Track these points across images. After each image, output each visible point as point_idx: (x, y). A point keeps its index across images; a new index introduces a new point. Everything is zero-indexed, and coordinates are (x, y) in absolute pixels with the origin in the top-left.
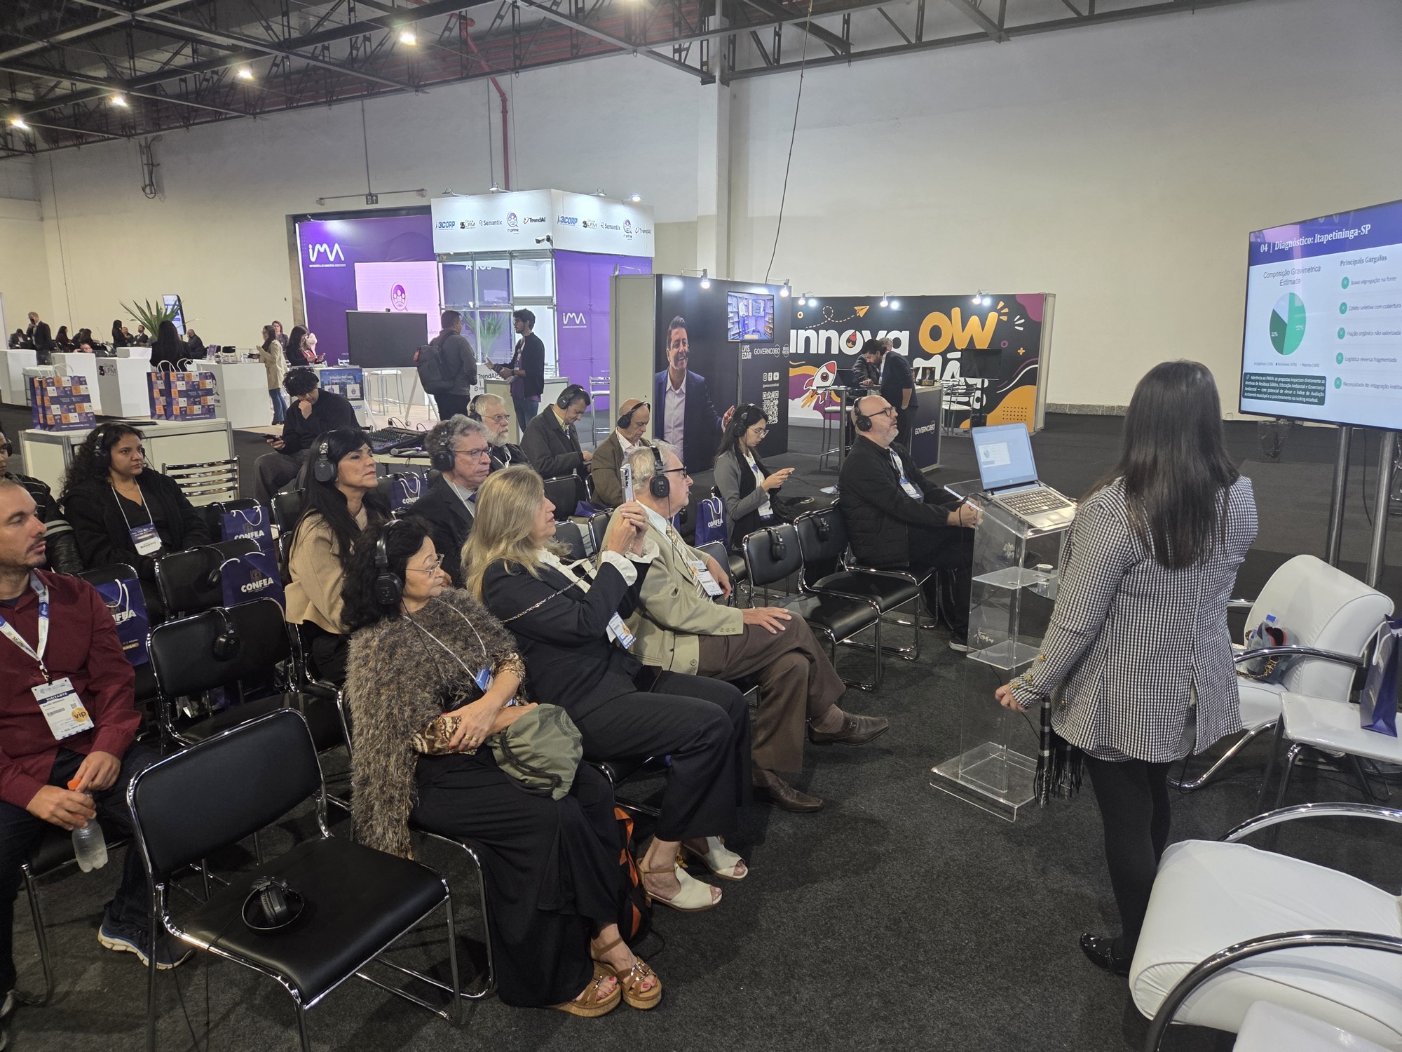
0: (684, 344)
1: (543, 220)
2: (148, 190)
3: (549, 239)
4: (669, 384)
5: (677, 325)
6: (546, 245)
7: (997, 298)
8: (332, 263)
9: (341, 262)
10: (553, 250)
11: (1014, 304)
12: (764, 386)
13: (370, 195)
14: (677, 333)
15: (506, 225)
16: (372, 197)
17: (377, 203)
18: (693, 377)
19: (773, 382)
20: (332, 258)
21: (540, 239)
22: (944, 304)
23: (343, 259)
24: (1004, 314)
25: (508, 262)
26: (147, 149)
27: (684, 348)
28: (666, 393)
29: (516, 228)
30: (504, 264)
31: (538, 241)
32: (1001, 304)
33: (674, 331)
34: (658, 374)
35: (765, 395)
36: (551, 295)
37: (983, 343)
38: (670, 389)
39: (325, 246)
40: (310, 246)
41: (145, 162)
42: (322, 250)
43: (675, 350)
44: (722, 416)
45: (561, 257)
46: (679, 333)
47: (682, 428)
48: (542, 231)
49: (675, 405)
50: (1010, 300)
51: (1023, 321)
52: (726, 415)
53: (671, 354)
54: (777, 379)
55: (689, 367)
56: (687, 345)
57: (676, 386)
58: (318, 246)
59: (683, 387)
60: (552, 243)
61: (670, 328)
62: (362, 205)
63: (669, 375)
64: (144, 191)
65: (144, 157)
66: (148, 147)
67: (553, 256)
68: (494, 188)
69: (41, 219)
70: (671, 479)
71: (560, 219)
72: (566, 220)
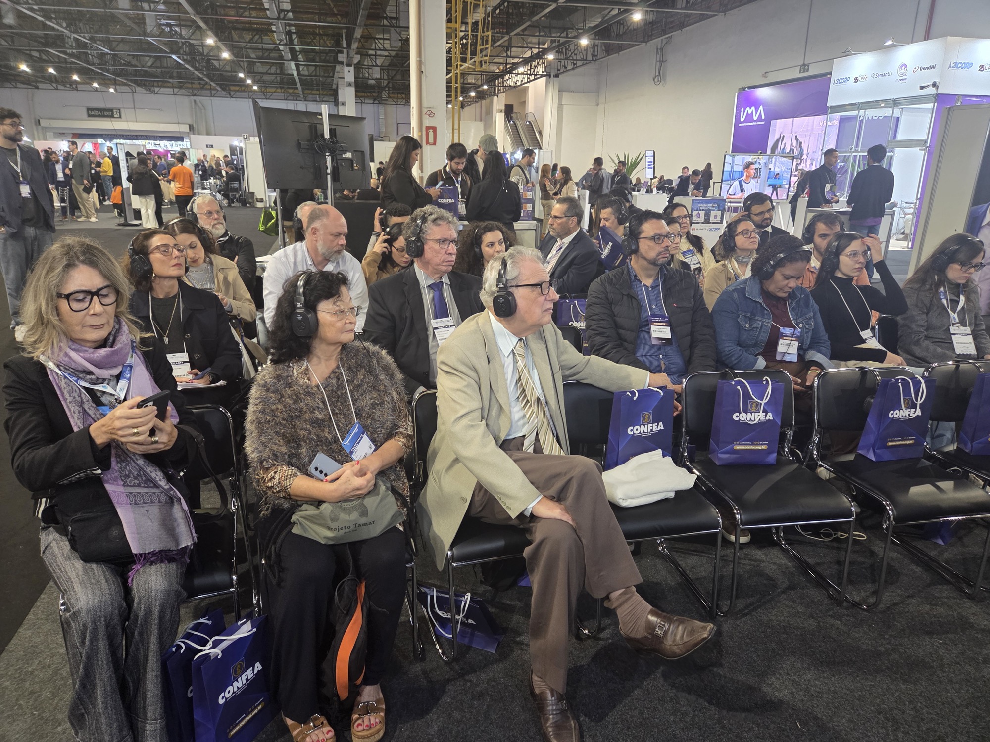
1: (933, 67)
2: (656, 80)
3: (934, 85)
6: (932, 91)
8: (755, 121)
9: (762, 120)
10: (937, 95)
13: (804, 65)
15: (895, 76)
16: (804, 67)
17: (808, 71)
20: (755, 118)
21: (924, 85)
23: (763, 117)
25: (891, 110)
26: (661, 51)
29: (904, 78)
30: (888, 112)
31: (922, 88)
34: (975, 207)
36: (925, 137)
39: (753, 108)
40: (742, 110)
41: (658, 60)
42: (750, 112)
45: (941, 99)
48: (928, 78)
58: (748, 109)
60: (937, 88)
62: (796, 74)
64: (654, 80)
65: (658, 56)
66: (662, 49)
67: (936, 101)
68: (889, 42)
69: (598, 105)
70: (521, 296)
71: (952, 65)
72: (960, 65)
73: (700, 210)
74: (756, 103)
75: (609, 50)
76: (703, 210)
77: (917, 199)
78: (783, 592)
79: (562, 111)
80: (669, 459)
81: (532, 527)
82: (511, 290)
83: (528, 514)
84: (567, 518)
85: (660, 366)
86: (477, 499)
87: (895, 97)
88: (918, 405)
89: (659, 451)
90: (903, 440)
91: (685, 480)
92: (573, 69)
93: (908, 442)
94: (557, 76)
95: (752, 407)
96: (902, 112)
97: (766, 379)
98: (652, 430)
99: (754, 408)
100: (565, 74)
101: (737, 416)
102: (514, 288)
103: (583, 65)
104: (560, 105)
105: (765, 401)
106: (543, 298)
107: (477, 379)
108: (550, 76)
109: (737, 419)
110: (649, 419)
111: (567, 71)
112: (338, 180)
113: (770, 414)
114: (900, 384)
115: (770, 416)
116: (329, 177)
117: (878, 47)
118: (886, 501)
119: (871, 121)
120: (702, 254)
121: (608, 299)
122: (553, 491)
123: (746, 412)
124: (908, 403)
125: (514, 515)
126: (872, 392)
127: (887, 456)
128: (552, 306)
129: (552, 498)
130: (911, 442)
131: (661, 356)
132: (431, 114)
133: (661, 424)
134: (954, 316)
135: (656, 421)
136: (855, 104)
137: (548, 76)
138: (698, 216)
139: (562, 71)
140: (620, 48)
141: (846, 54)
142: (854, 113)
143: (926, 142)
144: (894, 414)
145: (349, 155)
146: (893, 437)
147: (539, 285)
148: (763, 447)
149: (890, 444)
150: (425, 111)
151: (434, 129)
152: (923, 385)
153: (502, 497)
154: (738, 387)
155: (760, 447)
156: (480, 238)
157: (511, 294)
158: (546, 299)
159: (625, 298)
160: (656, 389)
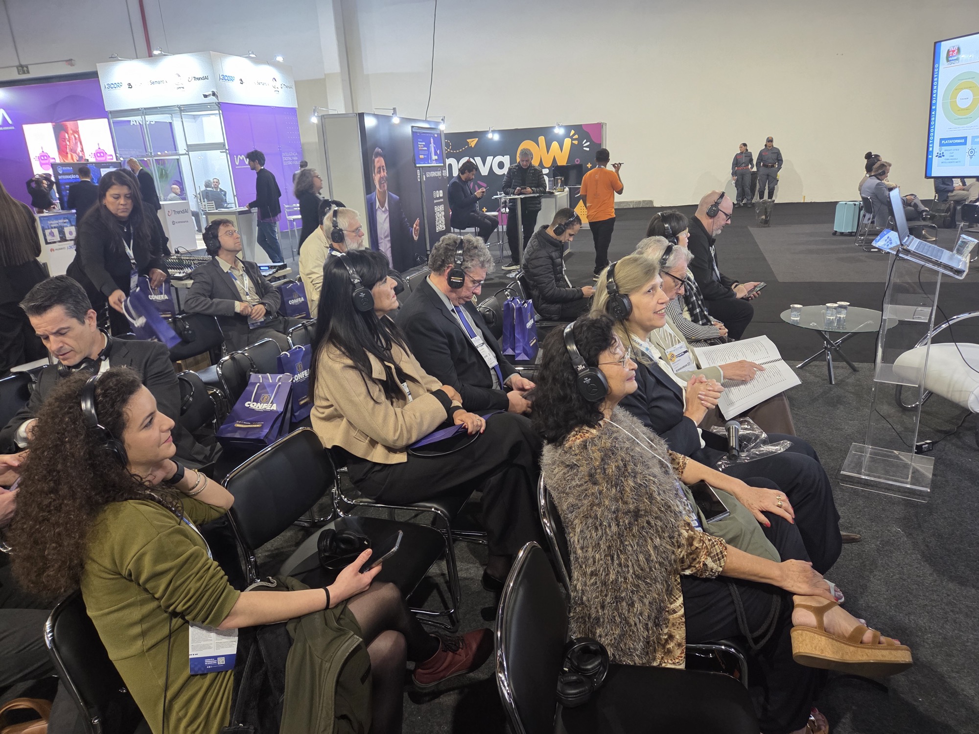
0: (383, 170)
1: (206, 78)
3: (214, 94)
4: (378, 204)
5: (378, 154)
6: (212, 99)
7: (569, 128)
9: (8, 125)
10: (219, 103)
11: (582, 132)
12: (435, 201)
13: (21, 66)
14: (378, 162)
16: (22, 68)
17: (28, 72)
18: (392, 197)
19: (440, 198)
21: (207, 94)
22: (532, 134)
23: (10, 122)
24: (575, 139)
27: (384, 174)
28: (376, 210)
29: (181, 86)
31: (205, 96)
32: (573, 132)
33: (376, 160)
34: (369, 195)
35: (436, 208)
36: (223, 141)
37: (562, 161)
38: (379, 207)
43: (379, 175)
44: (412, 227)
45: (223, 107)
46: (379, 162)
47: (389, 238)
48: (207, 87)
49: (384, 219)
50: (578, 128)
51: (588, 143)
52: (415, 226)
53: (376, 178)
54: (441, 195)
55: (388, 189)
56: (385, 171)
57: (382, 205)
59: (386, 205)
60: (217, 97)
61: (374, 157)
62: (14, 75)
63: (376, 195)
67: (220, 108)
68: (157, 52)
71: (221, 77)
72: (226, 78)
73: (52, 228)
76: (55, 227)
77: (234, 196)
87: (180, 104)
117: (146, 56)
138: (52, 234)
141: (112, 59)
143: (224, 145)
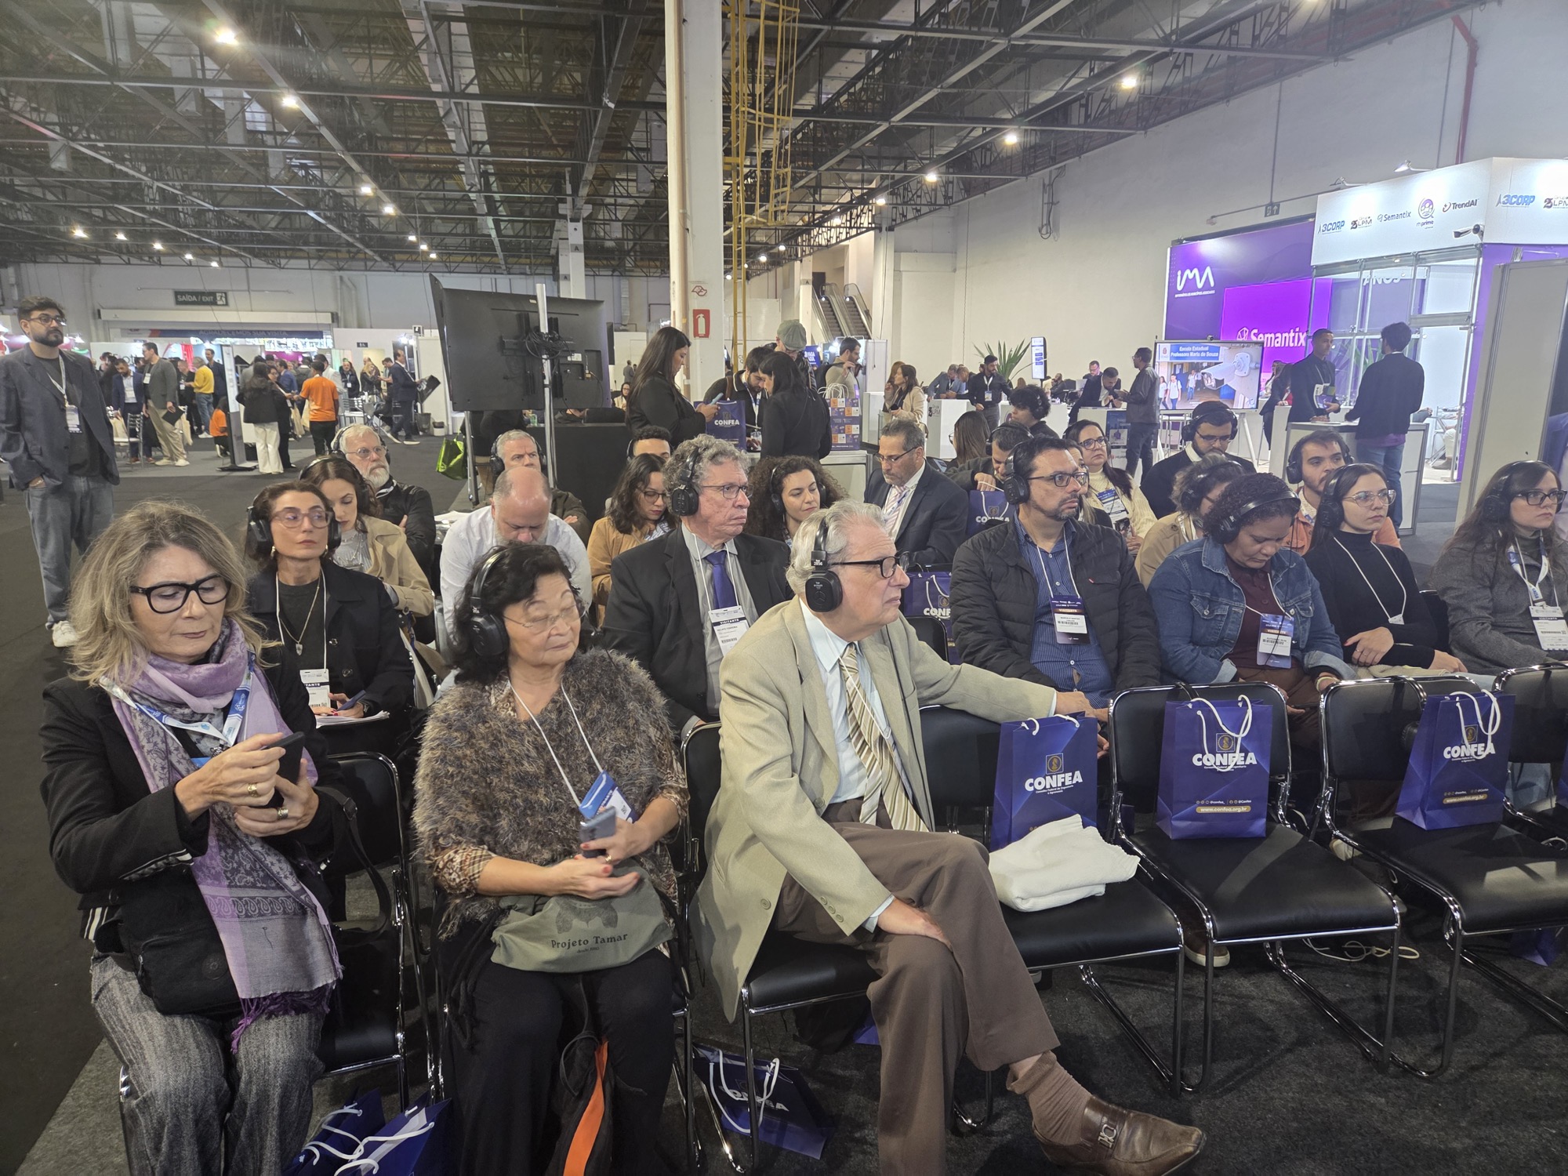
1: (1473, 203)
2: (1044, 231)
3: (1477, 230)
6: (1473, 239)
8: (1200, 290)
9: (1210, 289)
10: (1482, 245)
13: (1272, 204)
15: (1416, 218)
16: (1272, 207)
17: (1277, 213)
20: (1200, 285)
21: (1461, 230)
23: (1212, 284)
25: (1411, 269)
26: (1049, 188)
29: (1430, 219)
30: (1406, 272)
31: (1458, 234)
34: (1556, 417)
36: (1467, 309)
39: (1196, 271)
40: (1179, 273)
41: (1046, 201)
42: (1191, 276)
45: (1488, 251)
48: (1466, 219)
58: (1188, 272)
60: (1482, 234)
62: (1259, 217)
64: (1040, 232)
65: (1046, 196)
66: (1051, 185)
67: (1481, 254)
68: (1403, 168)
69: (955, 271)
70: (848, 578)
71: (1503, 200)
72: (1514, 200)
74: (1200, 264)
75: (970, 189)
77: (1461, 405)
78: (1289, 1050)
79: (900, 280)
80: (1093, 830)
81: (880, 949)
82: (833, 569)
83: (871, 927)
84: (934, 932)
85: (1071, 679)
86: (786, 901)
87: (1417, 250)
88: (1490, 738)
89: (1077, 818)
90: (1468, 794)
91: (1122, 865)
92: (916, 218)
93: (1477, 798)
94: (891, 229)
95: (1222, 744)
96: (1428, 272)
97: (1243, 700)
98: (1063, 784)
99: (1225, 745)
100: (903, 226)
101: (1199, 760)
102: (839, 567)
103: (930, 211)
104: (897, 272)
105: (1242, 735)
106: (885, 582)
107: (784, 709)
108: (880, 229)
109: (1200, 764)
110: (1058, 765)
111: (906, 221)
112: (562, 396)
113: (1251, 755)
114: (1458, 705)
115: (1252, 759)
116: (547, 390)
117: (1386, 176)
118: (1448, 895)
119: (1380, 287)
120: (1129, 497)
121: (984, 573)
122: (911, 890)
123: (1213, 752)
124: (1473, 735)
125: (848, 929)
126: (1414, 715)
127: (1445, 821)
128: (900, 595)
129: (909, 902)
130: (1481, 797)
131: (1072, 663)
132: (701, 291)
133: (1078, 773)
134: (1534, 590)
135: (1069, 768)
136: (1355, 262)
137: (877, 228)
139: (898, 221)
140: (987, 186)
141: (1336, 187)
142: (1354, 275)
143: (1470, 317)
144: (1452, 753)
145: (577, 357)
146: (1453, 789)
147: (879, 563)
148: (1244, 809)
149: (1449, 801)
150: (691, 287)
151: (706, 313)
152: (1495, 705)
153: (829, 900)
154: (1199, 713)
155: (1239, 810)
156: (780, 482)
157: (834, 576)
158: (889, 584)
159: (1012, 570)
160: (1068, 718)
